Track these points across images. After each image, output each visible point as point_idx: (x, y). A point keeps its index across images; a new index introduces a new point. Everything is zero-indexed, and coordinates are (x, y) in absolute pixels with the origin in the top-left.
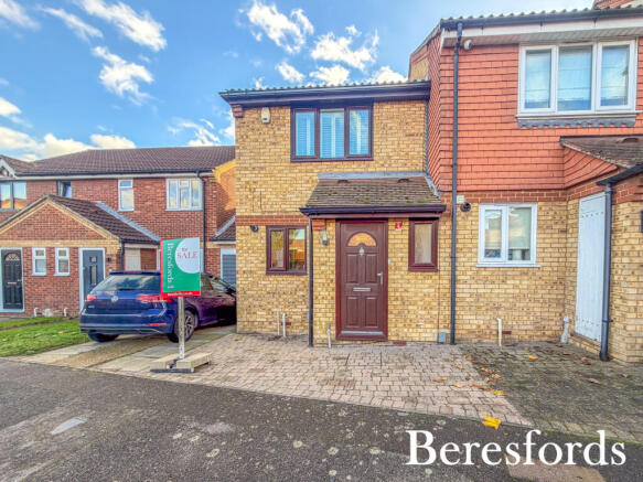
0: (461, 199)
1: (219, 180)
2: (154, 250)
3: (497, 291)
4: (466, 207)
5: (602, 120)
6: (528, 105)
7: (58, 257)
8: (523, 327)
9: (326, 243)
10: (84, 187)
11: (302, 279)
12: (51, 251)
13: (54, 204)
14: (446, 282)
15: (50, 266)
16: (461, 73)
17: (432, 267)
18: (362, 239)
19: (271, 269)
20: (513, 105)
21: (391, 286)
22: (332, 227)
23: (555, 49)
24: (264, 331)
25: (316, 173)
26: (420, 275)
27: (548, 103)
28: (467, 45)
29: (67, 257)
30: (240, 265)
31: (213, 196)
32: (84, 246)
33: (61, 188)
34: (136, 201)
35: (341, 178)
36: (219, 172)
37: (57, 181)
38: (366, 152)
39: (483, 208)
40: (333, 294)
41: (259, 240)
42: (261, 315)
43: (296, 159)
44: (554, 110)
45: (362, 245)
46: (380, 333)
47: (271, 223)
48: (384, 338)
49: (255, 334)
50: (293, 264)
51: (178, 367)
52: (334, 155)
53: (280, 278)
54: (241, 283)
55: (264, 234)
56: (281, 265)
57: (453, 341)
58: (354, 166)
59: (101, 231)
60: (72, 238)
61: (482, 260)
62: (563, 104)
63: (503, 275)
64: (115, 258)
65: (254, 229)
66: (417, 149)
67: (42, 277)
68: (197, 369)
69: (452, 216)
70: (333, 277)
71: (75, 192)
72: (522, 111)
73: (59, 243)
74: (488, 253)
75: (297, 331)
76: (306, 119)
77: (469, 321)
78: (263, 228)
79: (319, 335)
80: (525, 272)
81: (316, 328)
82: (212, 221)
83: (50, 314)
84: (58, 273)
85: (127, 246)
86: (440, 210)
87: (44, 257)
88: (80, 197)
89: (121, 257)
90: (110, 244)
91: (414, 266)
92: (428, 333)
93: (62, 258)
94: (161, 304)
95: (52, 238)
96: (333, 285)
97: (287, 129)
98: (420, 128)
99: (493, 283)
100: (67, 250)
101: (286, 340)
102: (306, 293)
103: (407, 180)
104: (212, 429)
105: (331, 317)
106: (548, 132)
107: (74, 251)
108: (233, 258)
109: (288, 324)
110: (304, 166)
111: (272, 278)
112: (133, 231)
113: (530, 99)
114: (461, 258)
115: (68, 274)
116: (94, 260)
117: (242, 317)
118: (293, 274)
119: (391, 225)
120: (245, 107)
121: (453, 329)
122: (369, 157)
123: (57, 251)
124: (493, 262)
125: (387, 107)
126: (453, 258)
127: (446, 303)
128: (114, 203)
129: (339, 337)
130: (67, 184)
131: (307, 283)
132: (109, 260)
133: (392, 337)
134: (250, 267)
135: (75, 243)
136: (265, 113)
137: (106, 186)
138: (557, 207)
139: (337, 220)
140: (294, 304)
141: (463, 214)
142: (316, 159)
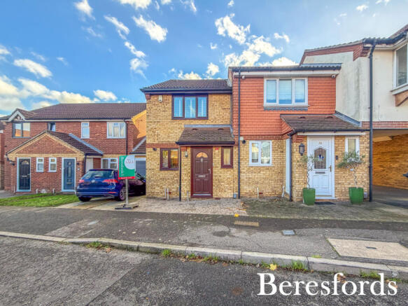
0: (242, 139)
1: (134, 123)
2: (100, 159)
3: (256, 176)
4: (244, 142)
5: (295, 108)
6: (268, 101)
7: (50, 163)
8: (268, 191)
9: (187, 157)
10: (62, 126)
11: (177, 172)
12: (46, 160)
13: (49, 135)
14: (236, 173)
15: (46, 167)
16: (241, 88)
17: (231, 166)
18: (202, 155)
19: (162, 168)
20: (262, 101)
21: (214, 174)
22: (189, 150)
23: (278, 80)
24: (159, 197)
25: (183, 124)
26: (226, 170)
27: (275, 101)
28: (243, 77)
29: (55, 162)
30: (148, 166)
31: (131, 131)
32: (64, 157)
33: (50, 126)
34: (91, 133)
35: (194, 127)
36: (134, 119)
37: (47, 122)
38: (205, 116)
39: (251, 142)
40: (190, 178)
41: (157, 155)
42: (157, 189)
43: (174, 118)
44: (277, 104)
45: (202, 157)
46: (210, 195)
47: (162, 147)
48: (211, 197)
49: (155, 198)
50: (172, 166)
51: (126, 207)
52: (191, 117)
53: (166, 172)
54: (148, 175)
55: (159, 152)
56: (166, 166)
57: (239, 197)
58: (200, 122)
59: (74, 149)
60: (59, 153)
61: (251, 164)
62: (281, 102)
63: (259, 169)
64: (81, 163)
65: (154, 149)
66: (227, 115)
67: (41, 173)
68: (134, 207)
69: (238, 145)
70: (190, 171)
71: (57, 128)
72: (266, 104)
73: (51, 155)
74: (253, 161)
75: (174, 196)
76: (179, 100)
77: (246, 189)
78: (159, 149)
79: (183, 196)
80: (268, 168)
81: (182, 193)
82: (131, 144)
83: (45, 192)
84: (50, 171)
85: (88, 156)
86: (233, 143)
87: (43, 162)
88: (60, 131)
89: (84, 162)
90: (79, 156)
91: (223, 166)
92: (229, 194)
93: (53, 163)
94: (112, 184)
95: (47, 153)
96: (190, 174)
97: (170, 105)
98: (228, 106)
99: (255, 173)
100: (56, 159)
101: (169, 200)
102: (178, 179)
103: (222, 129)
104: (146, 220)
105: (189, 188)
106: (275, 112)
107: (59, 160)
108: (144, 163)
109: (170, 193)
110: (177, 121)
111: (162, 172)
112: (89, 149)
113: (269, 98)
114: (243, 163)
115: (55, 171)
116: (70, 164)
117: (148, 190)
118: (172, 170)
119: (214, 149)
120: (151, 95)
121: (239, 193)
122: (206, 118)
123: (50, 159)
124: (255, 164)
125: (214, 96)
126: (239, 163)
127: (236, 181)
128: (79, 135)
129: (192, 196)
130: (52, 124)
131: (179, 174)
132: (78, 164)
133: (215, 197)
134: (152, 167)
135: (60, 155)
136: (160, 98)
137: (75, 125)
138: (279, 143)
139: (191, 147)
140: (173, 184)
141: (243, 145)
142: (183, 118)
